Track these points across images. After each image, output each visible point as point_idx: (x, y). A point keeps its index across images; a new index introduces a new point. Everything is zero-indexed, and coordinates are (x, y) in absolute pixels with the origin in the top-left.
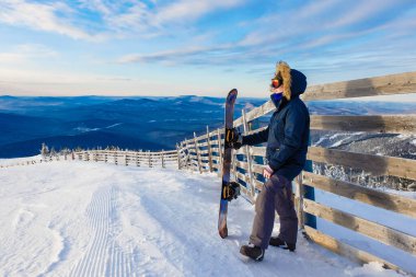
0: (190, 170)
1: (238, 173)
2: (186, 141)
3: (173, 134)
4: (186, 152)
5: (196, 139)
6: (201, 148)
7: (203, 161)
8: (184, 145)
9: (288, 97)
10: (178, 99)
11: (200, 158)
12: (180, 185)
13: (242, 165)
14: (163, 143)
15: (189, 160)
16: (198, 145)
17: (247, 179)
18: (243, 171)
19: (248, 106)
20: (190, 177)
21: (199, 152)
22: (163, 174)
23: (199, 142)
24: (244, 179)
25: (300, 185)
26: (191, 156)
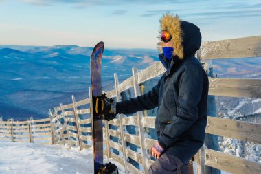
0: (66, 146)
1: (128, 150)
2: (62, 107)
3: (45, 97)
4: (62, 121)
5: (76, 104)
6: (81, 116)
7: (84, 134)
8: (59, 113)
9: (181, 56)
10: (54, 50)
11: (80, 129)
12: (50, 166)
13: (133, 139)
14: (32, 108)
15: (65, 132)
16: (77, 112)
17: (139, 158)
18: (134, 148)
19: (146, 60)
20: (66, 155)
21: (79, 121)
22: (29, 151)
23: (79, 108)
24: (135, 158)
25: (203, 167)
26: (69, 127)
